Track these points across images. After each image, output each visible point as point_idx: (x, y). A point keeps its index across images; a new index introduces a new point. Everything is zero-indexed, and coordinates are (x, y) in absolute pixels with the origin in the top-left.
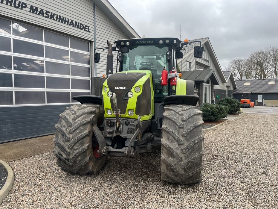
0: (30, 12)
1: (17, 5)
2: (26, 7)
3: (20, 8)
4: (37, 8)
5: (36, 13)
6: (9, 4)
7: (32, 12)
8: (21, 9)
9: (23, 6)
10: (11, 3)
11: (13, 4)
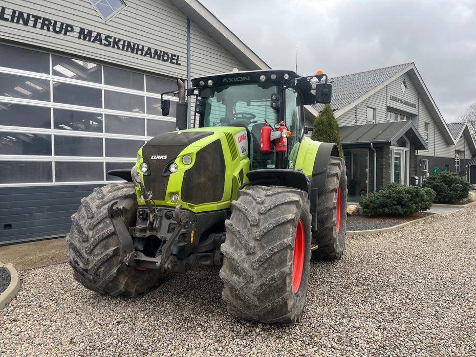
0: (79, 38)
1: (58, 29)
2: (72, 30)
3: (63, 32)
4: (90, 32)
5: (89, 40)
6: (45, 28)
7: (82, 38)
8: (65, 34)
9: (67, 29)
10: (48, 26)
11: (51, 28)
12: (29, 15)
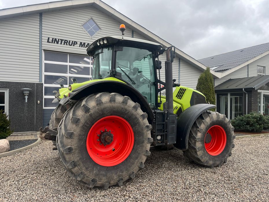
0: (80, 46)
1: (70, 44)
2: (77, 44)
3: (73, 45)
4: (84, 43)
5: (84, 47)
6: (65, 44)
7: (81, 46)
8: (74, 45)
9: (75, 43)
10: (67, 43)
11: (68, 44)
12: (59, 40)
